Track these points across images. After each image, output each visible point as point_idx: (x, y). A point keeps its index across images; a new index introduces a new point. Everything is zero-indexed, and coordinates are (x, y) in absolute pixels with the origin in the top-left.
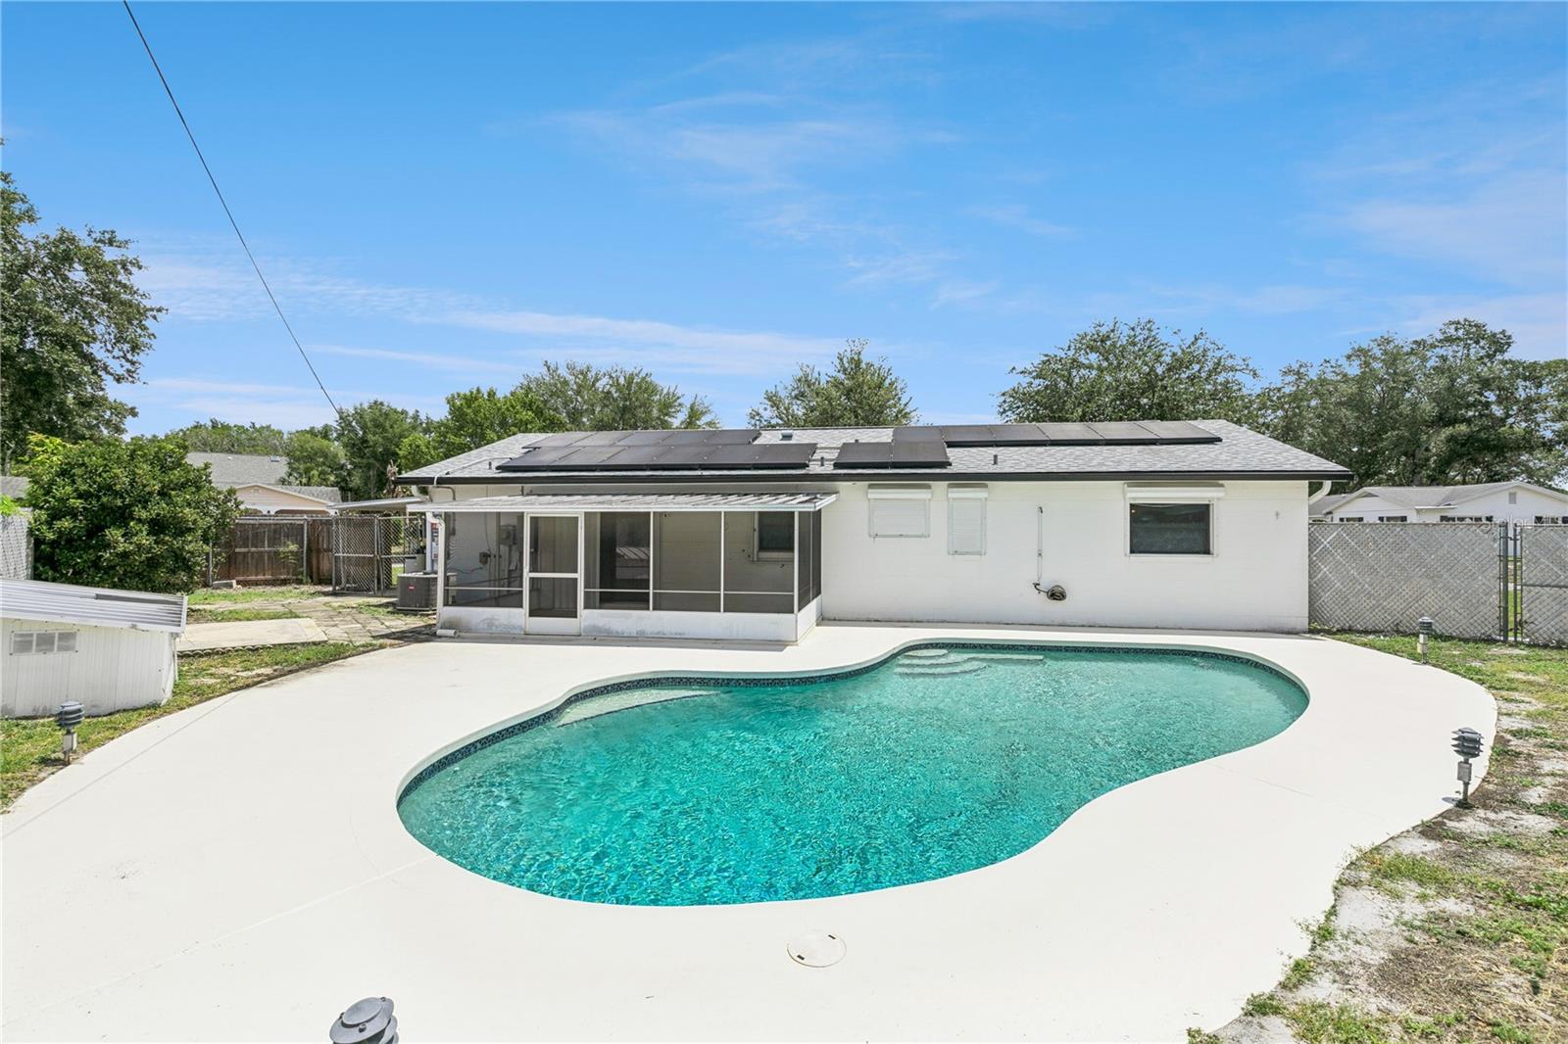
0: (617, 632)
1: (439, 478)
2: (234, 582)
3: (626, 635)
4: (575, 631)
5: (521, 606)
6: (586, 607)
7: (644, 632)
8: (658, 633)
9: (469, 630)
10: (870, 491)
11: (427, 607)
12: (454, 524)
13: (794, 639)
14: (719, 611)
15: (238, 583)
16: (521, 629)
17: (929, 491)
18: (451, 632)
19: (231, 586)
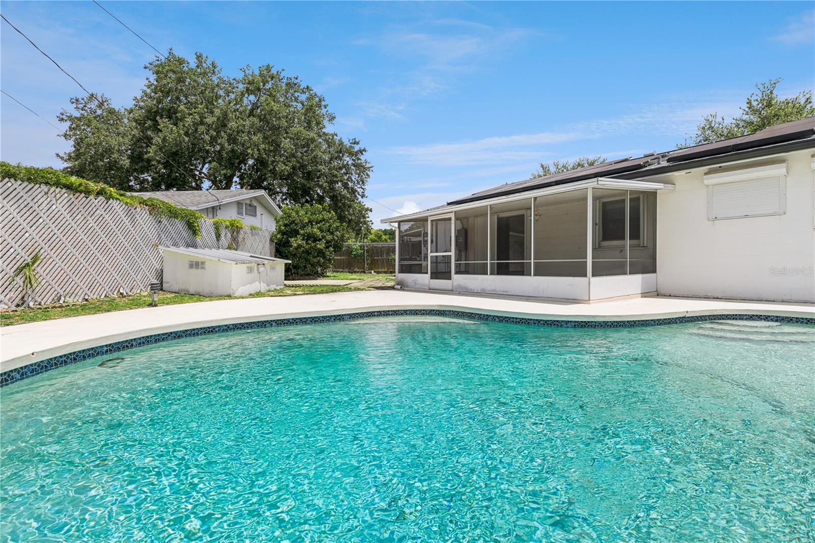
0: (471, 290)
2: (373, 271)
3: (475, 291)
4: (450, 288)
5: (426, 273)
6: (456, 273)
7: (484, 290)
8: (493, 291)
9: (407, 287)
10: (705, 176)
13: (588, 299)
14: (531, 275)
15: (375, 272)
16: (426, 285)
17: (784, 165)
19: (371, 273)
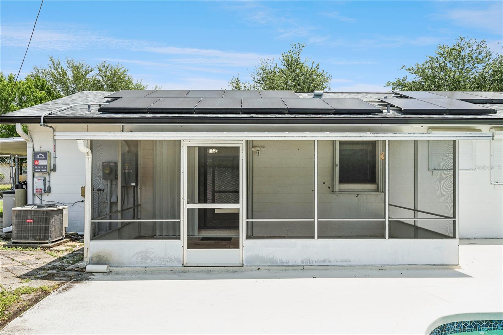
0: (282, 262)
1: (45, 118)
3: (290, 264)
4: (237, 263)
5: (179, 238)
6: (248, 237)
7: (309, 261)
9: (120, 265)
11: (47, 239)
12: (54, 161)
16: (179, 261)
18: (103, 268)
